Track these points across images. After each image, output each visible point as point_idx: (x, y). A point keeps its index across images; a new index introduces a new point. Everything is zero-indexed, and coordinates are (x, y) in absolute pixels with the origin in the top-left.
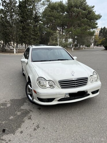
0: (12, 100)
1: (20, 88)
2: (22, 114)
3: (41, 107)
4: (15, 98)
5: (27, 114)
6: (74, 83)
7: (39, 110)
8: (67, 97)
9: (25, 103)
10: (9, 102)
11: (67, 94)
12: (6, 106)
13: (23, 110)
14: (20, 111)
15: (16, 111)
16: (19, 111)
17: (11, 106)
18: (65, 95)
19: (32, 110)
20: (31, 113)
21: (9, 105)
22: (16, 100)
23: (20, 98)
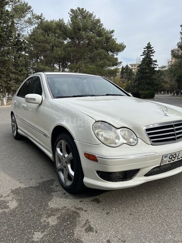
0: (16, 192)
1: (22, 164)
2: (62, 219)
3: (97, 197)
4: (23, 186)
5: (74, 218)
6: (172, 131)
7: (98, 205)
8: (164, 163)
9: (53, 194)
10: (9, 196)
11: (166, 156)
12: (7, 207)
13: (58, 210)
14: (54, 215)
15: (40, 216)
16: (49, 216)
17: (20, 205)
18: (162, 159)
19: (79, 206)
20: (84, 216)
21: (13, 205)
22: (25, 189)
23: (33, 183)
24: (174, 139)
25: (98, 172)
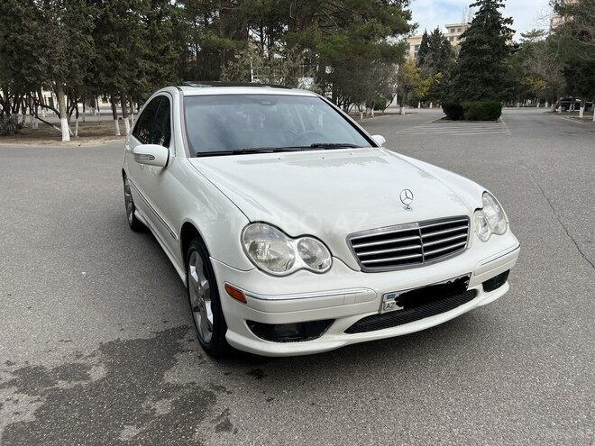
0: (109, 349)
1: (133, 289)
2: (181, 406)
4: (124, 337)
5: (204, 405)
6: (417, 242)
7: (257, 382)
8: (388, 310)
9: (179, 356)
10: (93, 356)
11: (390, 296)
12: (87, 377)
13: (178, 387)
14: (167, 397)
15: (143, 397)
16: (159, 398)
17: (111, 374)
18: (383, 302)
19: (221, 383)
20: (223, 401)
21: (98, 373)
22: (129, 343)
23: (145, 333)
24: (419, 260)
25: (250, 323)
